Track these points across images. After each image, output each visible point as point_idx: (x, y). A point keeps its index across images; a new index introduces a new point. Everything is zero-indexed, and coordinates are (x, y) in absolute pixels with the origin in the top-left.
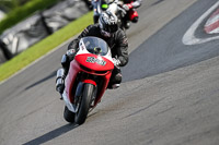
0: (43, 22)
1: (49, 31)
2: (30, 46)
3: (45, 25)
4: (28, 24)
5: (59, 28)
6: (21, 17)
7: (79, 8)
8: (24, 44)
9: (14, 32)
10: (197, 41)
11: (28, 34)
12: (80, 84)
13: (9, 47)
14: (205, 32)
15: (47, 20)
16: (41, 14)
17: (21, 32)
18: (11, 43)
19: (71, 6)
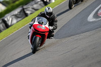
0: (23, 11)
1: (26, 15)
2: (17, 22)
3: (24, 12)
4: (16, 12)
5: (31, 14)
6: (13, 8)
7: (40, 5)
8: (15, 21)
9: (10, 16)
10: (94, 19)
11: (16, 16)
12: (34, 36)
13: (8, 22)
14: (98, 16)
15: (25, 10)
16: (22, 7)
17: (13, 15)
18: (9, 20)
19: (36, 3)
